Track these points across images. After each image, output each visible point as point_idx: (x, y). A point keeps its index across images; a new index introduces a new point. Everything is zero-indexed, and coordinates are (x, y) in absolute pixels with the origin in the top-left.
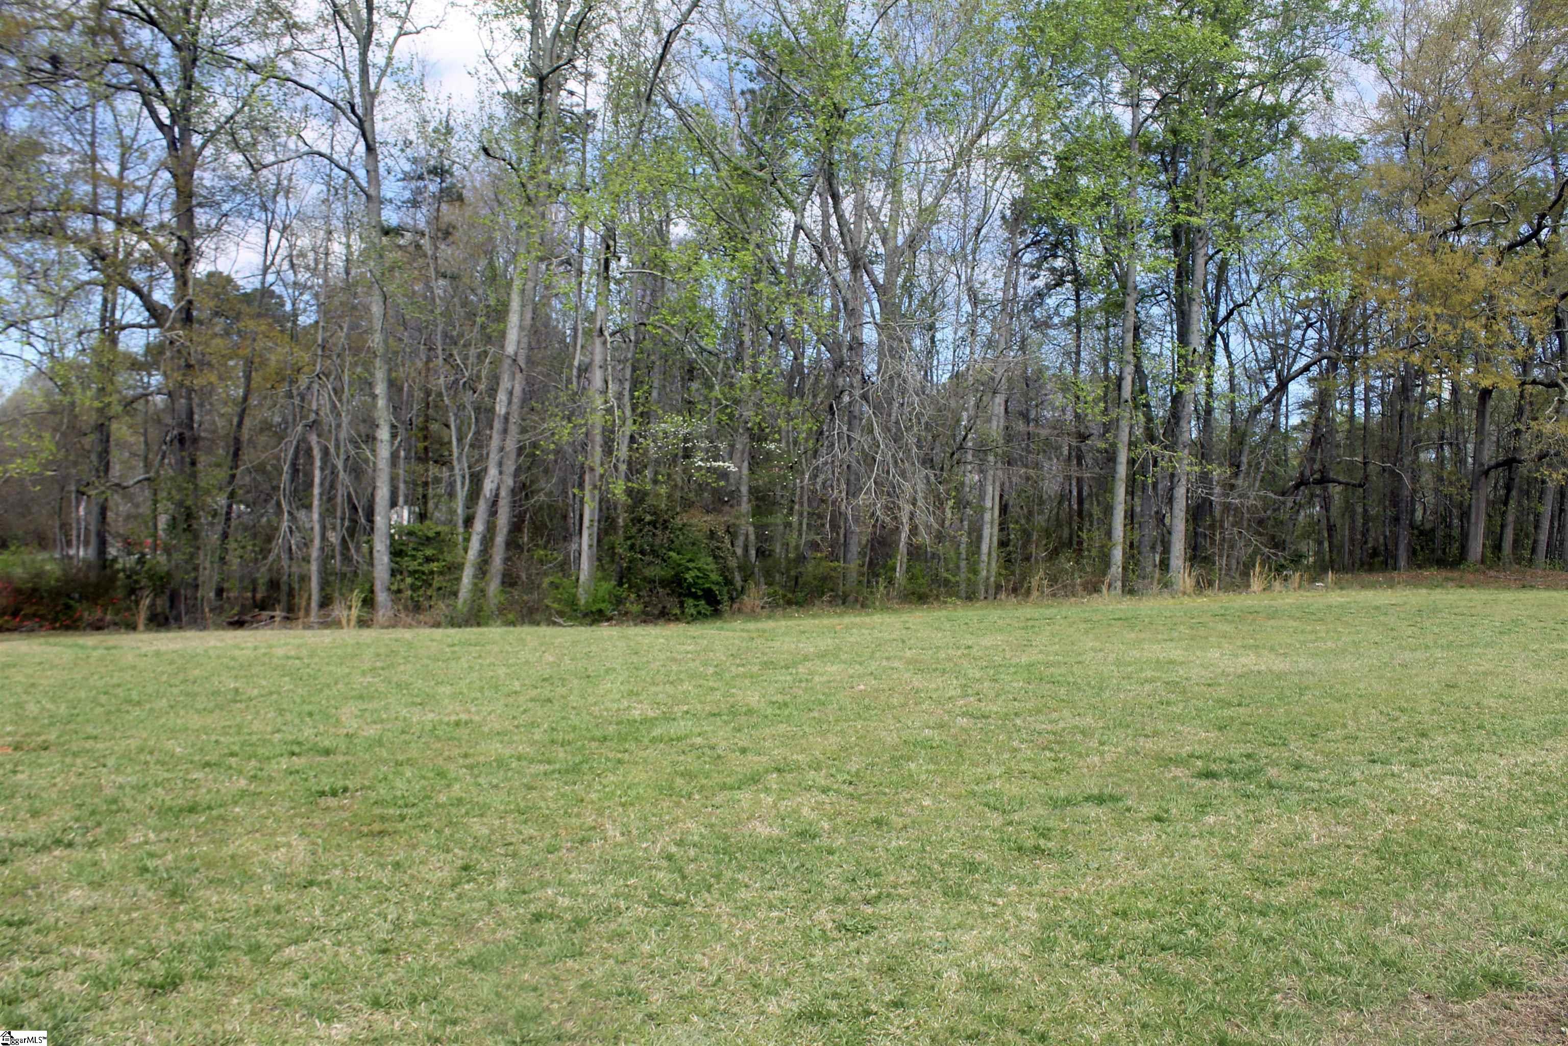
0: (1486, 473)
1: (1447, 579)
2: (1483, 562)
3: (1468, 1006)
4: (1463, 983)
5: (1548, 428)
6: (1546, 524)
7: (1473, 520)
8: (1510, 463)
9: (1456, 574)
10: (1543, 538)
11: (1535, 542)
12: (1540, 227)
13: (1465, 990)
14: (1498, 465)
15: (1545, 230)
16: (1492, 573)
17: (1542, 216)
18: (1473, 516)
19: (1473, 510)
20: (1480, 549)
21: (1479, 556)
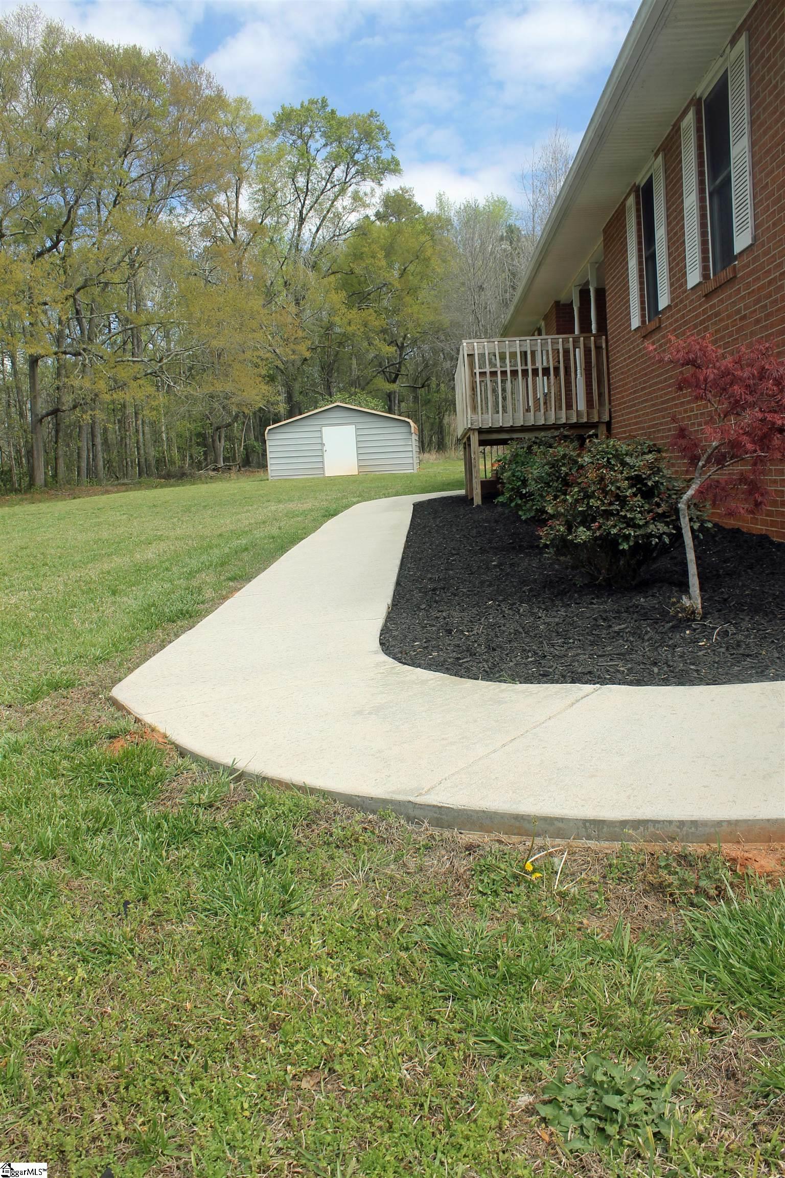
0: (41, 421)
1: (22, 500)
2: (46, 486)
3: (38, 704)
4: (33, 691)
5: (76, 383)
6: (84, 454)
7: (35, 456)
8: (55, 412)
9: (28, 496)
10: (84, 465)
11: (79, 467)
12: (58, 242)
13: (36, 695)
14: (48, 415)
15: (62, 243)
16: (53, 492)
17: (59, 232)
18: (35, 453)
19: (35, 448)
20: (43, 477)
21: (43, 481)
